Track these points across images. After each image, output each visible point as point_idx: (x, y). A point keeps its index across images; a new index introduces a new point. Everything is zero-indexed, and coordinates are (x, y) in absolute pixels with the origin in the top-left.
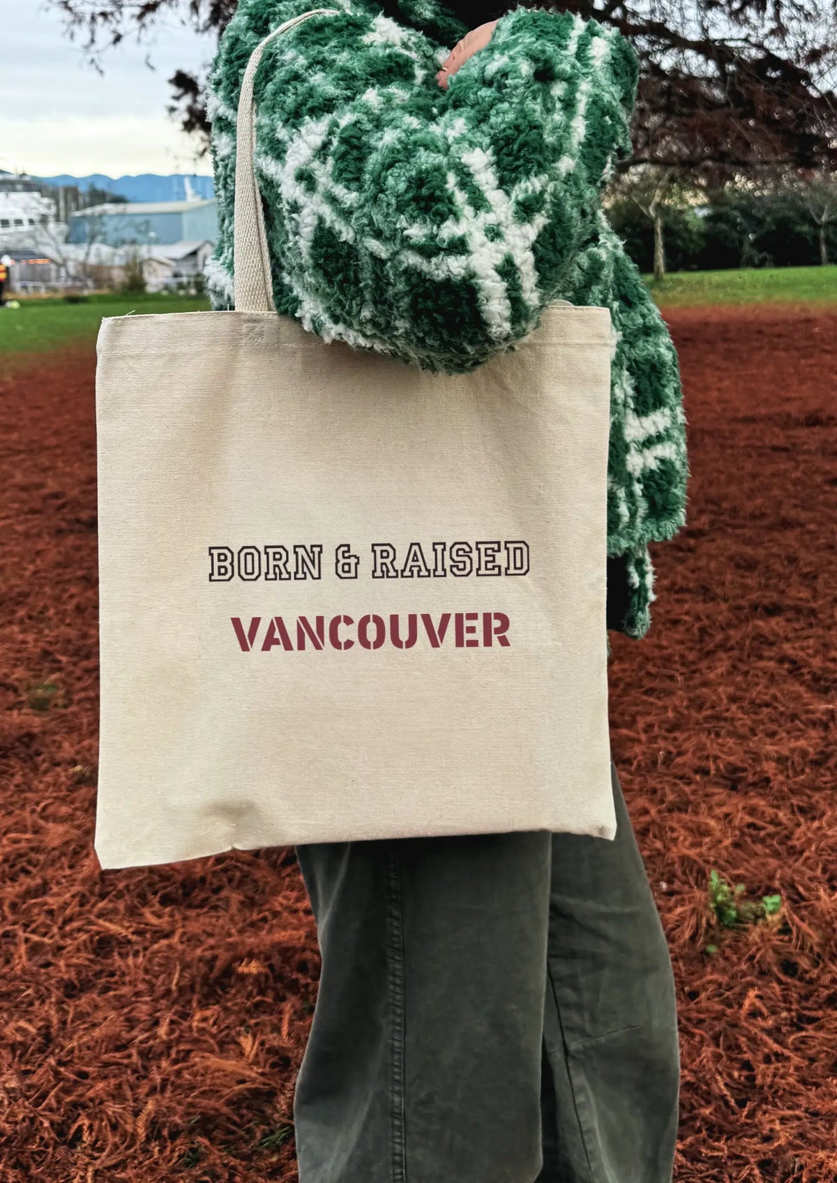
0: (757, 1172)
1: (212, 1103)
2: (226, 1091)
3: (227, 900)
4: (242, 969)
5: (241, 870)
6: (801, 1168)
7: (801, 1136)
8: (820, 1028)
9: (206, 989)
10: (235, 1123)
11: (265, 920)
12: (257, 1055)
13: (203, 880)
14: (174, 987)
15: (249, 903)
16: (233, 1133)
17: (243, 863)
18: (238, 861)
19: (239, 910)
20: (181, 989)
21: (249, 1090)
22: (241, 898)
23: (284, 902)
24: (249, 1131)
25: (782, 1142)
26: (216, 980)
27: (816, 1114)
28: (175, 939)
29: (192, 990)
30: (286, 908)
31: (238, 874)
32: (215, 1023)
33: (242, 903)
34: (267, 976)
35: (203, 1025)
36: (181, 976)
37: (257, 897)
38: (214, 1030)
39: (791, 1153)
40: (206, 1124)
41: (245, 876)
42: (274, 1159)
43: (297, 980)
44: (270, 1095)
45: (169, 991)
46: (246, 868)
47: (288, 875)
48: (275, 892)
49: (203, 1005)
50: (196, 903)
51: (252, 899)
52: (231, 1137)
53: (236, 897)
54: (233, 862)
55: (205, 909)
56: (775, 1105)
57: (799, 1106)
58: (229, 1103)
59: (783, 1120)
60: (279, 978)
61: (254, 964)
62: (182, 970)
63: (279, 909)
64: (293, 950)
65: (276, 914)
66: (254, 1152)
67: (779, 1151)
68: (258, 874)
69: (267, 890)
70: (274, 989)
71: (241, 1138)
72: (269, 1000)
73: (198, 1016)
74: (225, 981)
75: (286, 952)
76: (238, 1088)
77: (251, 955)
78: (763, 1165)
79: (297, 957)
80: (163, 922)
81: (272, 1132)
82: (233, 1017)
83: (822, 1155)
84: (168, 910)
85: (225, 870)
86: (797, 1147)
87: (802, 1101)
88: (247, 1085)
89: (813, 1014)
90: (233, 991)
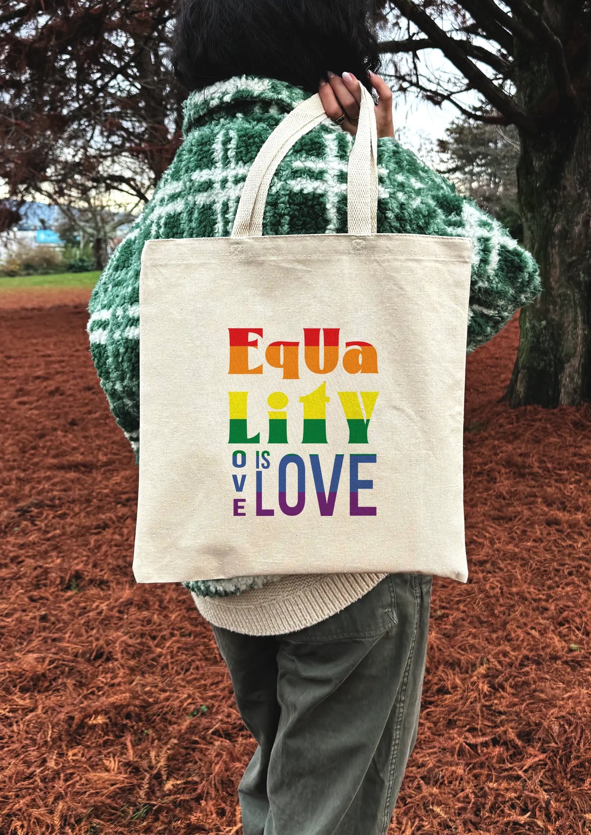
0: (422, 782)
1: (99, 798)
2: (105, 791)
3: (64, 685)
4: (91, 722)
5: (66, 666)
6: (443, 777)
7: (439, 761)
8: (437, 706)
9: (69, 738)
10: (114, 808)
11: (93, 693)
12: (118, 768)
13: (44, 675)
14: (49, 739)
15: (80, 685)
16: (114, 814)
17: (68, 661)
18: (64, 660)
19: (74, 690)
20: (53, 740)
21: (120, 788)
22: (74, 682)
23: (104, 680)
24: (123, 812)
25: (431, 765)
26: (76, 732)
27: (444, 749)
28: (39, 711)
29: (61, 740)
30: (106, 684)
31: (67, 669)
32: (83, 756)
33: (75, 685)
34: (107, 724)
35: (74, 758)
36: (53, 732)
37: (83, 681)
38: (84, 759)
39: (437, 770)
40: (97, 812)
41: (71, 669)
42: (145, 823)
43: (125, 725)
44: (131, 789)
45: (46, 742)
46: (71, 664)
47: (100, 665)
48: (95, 676)
49: (70, 746)
50: (43, 689)
51: (80, 682)
52: (113, 817)
53: (70, 682)
54: (61, 662)
55: (51, 692)
56: (422, 749)
57: (434, 747)
58: (109, 797)
59: (429, 754)
60: (115, 724)
61: (99, 717)
62: (53, 728)
63: (102, 685)
64: (122, 706)
65: (99, 689)
66: (130, 823)
67: (430, 770)
68: (81, 667)
69: (89, 676)
70: (112, 732)
71: (120, 816)
72: (111, 738)
73: (70, 753)
74: (81, 731)
75: (118, 708)
76: (112, 788)
77: (97, 713)
78: (422, 778)
79: (124, 710)
80: (27, 702)
81: (138, 810)
82: (93, 751)
83: (454, 768)
84: (27, 695)
85: (56, 667)
86: (439, 767)
87: (436, 744)
88: (118, 786)
89: (432, 699)
90: (88, 736)
